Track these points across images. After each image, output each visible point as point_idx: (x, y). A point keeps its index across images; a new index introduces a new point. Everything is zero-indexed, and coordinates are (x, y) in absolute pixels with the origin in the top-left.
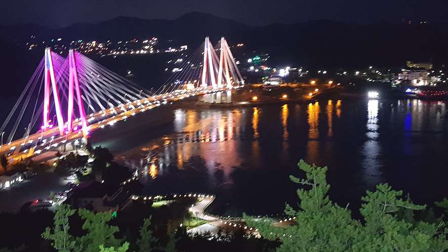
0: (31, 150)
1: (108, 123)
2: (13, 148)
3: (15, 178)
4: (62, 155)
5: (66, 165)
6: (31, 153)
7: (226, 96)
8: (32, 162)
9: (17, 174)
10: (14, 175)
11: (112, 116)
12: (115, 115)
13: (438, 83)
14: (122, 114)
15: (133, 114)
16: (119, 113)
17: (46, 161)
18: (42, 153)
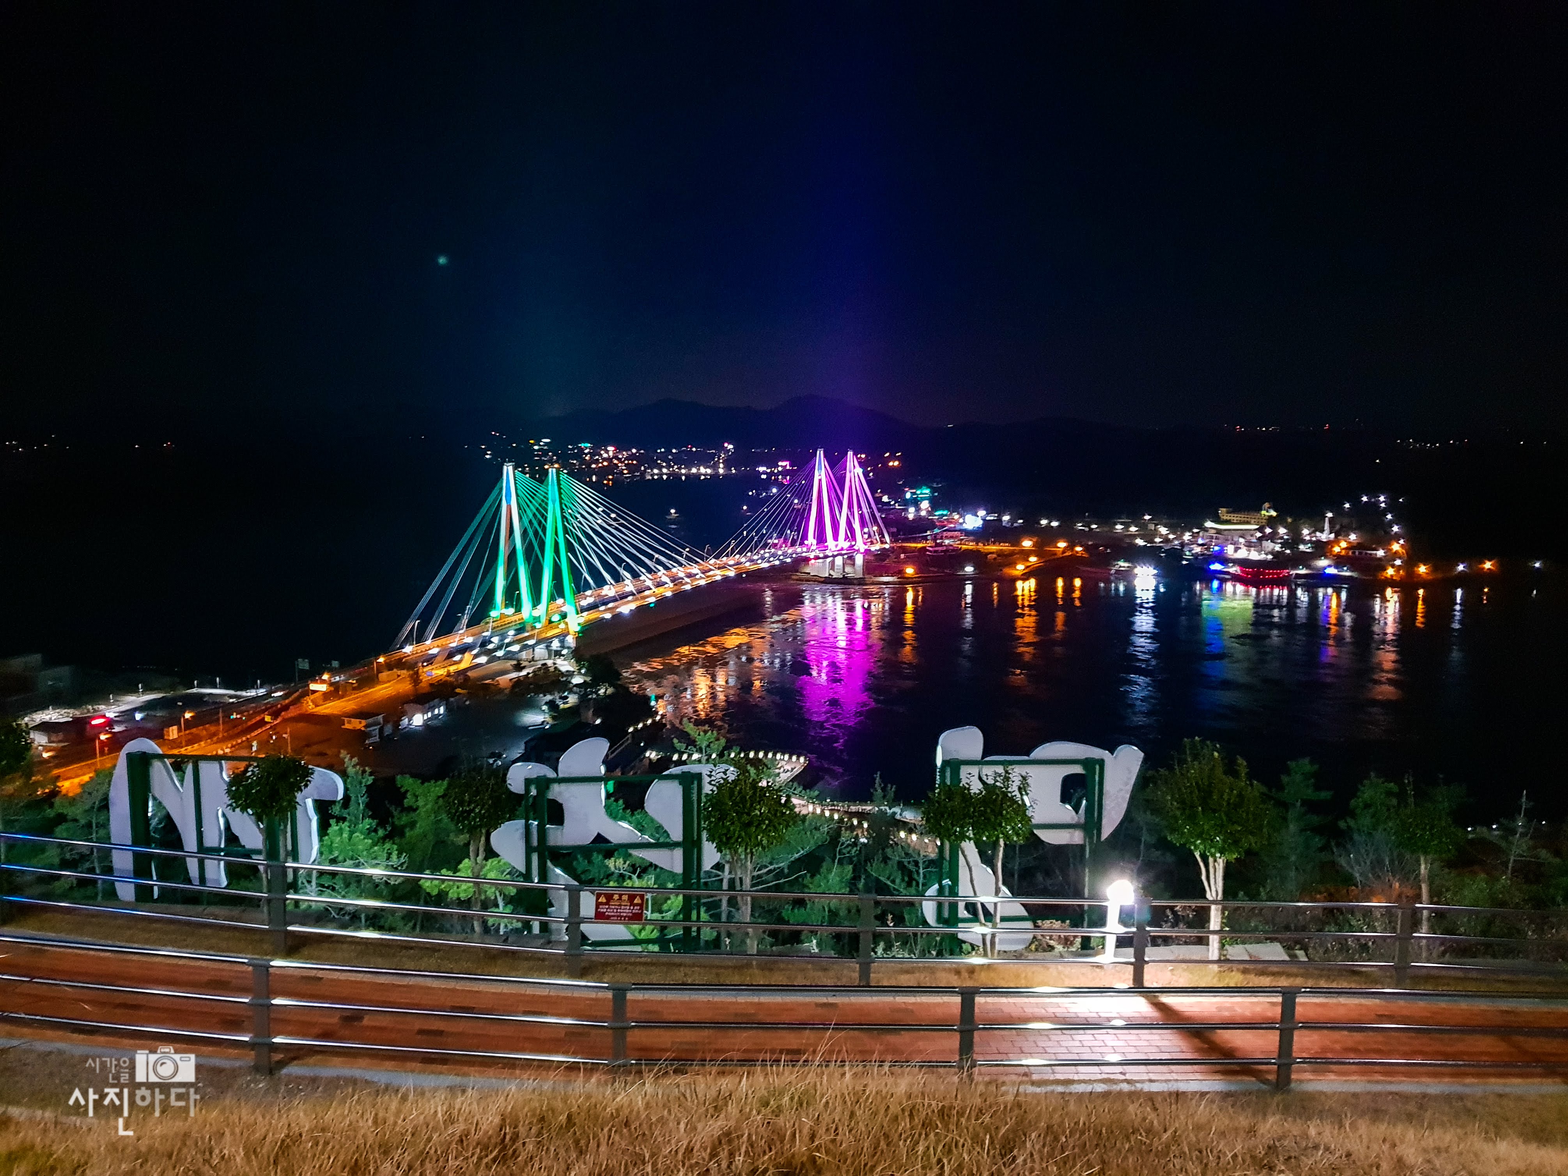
0: (468, 656)
1: (618, 610)
2: (435, 651)
3: (432, 709)
4: (524, 667)
5: (532, 686)
6: (466, 661)
7: (854, 565)
8: (467, 679)
9: (436, 700)
10: (432, 704)
11: (626, 597)
12: (633, 594)
13: (1276, 555)
14: (647, 593)
15: (669, 594)
16: (640, 591)
17: (493, 679)
18: (488, 662)
